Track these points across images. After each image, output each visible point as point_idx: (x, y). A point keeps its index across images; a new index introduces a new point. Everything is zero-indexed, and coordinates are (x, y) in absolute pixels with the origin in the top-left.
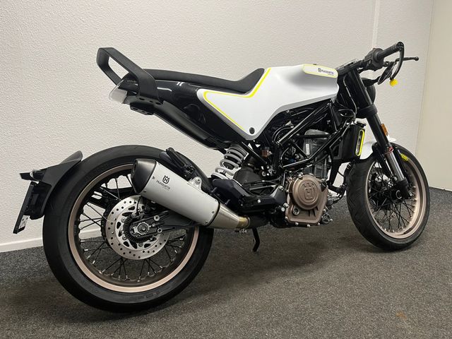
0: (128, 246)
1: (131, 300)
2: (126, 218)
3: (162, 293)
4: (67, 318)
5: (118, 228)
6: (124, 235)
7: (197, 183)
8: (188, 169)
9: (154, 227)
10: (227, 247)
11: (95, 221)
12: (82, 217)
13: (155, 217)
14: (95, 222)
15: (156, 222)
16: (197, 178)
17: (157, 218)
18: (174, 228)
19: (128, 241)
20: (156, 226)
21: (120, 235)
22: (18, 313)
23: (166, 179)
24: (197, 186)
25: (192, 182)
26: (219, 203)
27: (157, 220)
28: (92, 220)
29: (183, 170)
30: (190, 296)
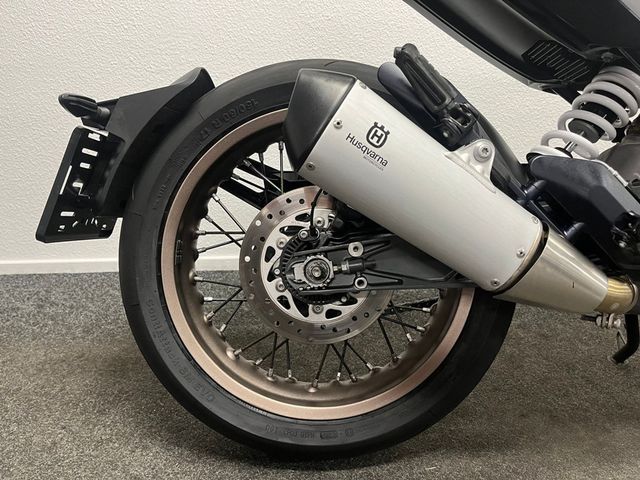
0: (288, 306)
1: (285, 435)
2: (288, 238)
3: (359, 437)
4: (168, 430)
5: (267, 259)
6: (279, 280)
7: (480, 158)
8: (455, 114)
9: (346, 273)
10: (545, 337)
11: (235, 237)
12: (204, 225)
13: (351, 246)
14: (233, 241)
15: (352, 259)
16: (481, 144)
17: (356, 248)
18: (400, 282)
19: (288, 294)
20: (352, 271)
21: (271, 277)
22: (99, 395)
23: (378, 134)
24: (479, 167)
25: (464, 154)
26: (546, 229)
27: (355, 254)
28: (227, 234)
29: (439, 117)
30: (433, 448)
